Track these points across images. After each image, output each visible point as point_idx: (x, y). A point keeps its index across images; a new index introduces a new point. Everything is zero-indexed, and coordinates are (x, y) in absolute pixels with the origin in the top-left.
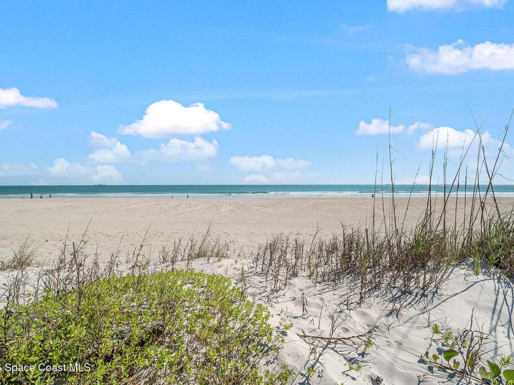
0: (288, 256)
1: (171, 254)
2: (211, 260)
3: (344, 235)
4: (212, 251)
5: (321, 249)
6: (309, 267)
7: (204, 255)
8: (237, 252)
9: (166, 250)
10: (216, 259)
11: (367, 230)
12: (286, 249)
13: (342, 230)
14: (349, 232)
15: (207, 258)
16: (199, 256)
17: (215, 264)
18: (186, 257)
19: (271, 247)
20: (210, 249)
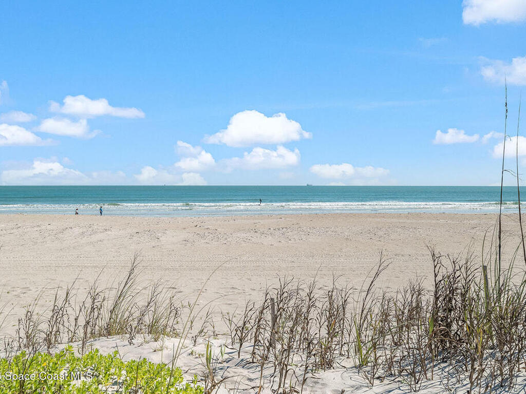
0: (313, 329)
1: (44, 327)
2: (138, 339)
3: (436, 276)
4: (140, 321)
5: (385, 316)
6: (358, 350)
7: (121, 331)
8: (197, 326)
9: (35, 317)
10: (149, 337)
11: (485, 268)
12: (308, 312)
13: (431, 264)
14: (447, 268)
15: (128, 335)
16: (109, 332)
17: (146, 346)
18: (80, 333)
19: (273, 305)
20: (137, 314)
